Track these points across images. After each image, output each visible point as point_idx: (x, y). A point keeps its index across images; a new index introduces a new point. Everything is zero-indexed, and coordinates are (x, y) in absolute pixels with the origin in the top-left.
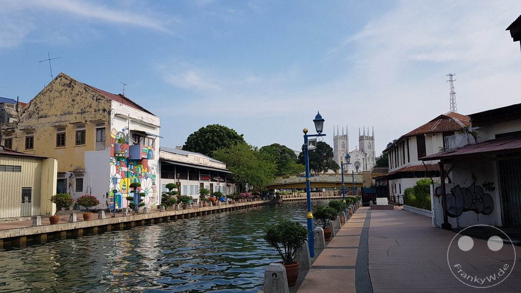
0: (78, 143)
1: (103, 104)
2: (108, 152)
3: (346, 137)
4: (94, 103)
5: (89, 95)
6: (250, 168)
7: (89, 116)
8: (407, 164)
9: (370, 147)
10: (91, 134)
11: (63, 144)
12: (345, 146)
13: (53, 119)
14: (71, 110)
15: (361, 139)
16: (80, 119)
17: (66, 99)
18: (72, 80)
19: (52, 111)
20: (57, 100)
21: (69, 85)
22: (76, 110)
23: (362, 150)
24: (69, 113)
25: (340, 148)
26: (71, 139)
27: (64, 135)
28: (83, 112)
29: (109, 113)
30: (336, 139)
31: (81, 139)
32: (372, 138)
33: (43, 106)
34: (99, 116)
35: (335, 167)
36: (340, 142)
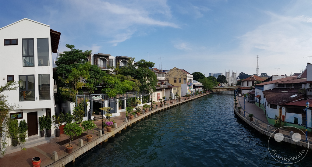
0: (179, 82)
1: (185, 74)
2: (187, 84)
3: (229, 73)
4: (183, 74)
5: (182, 72)
6: (208, 84)
7: (182, 77)
8: (245, 86)
9: (235, 76)
10: (183, 81)
11: (176, 82)
12: (229, 75)
13: (173, 77)
14: (177, 75)
15: (233, 73)
16: (180, 77)
17: (176, 73)
18: (178, 69)
19: (173, 75)
20: (174, 73)
21: (177, 70)
22: (179, 75)
23: (233, 76)
24: (177, 76)
25: (227, 76)
26: (178, 81)
27: (176, 80)
28: (180, 76)
29: (187, 76)
30: (226, 73)
31: (180, 81)
32: (236, 73)
33: (171, 74)
34: (184, 77)
35: (226, 82)
36: (227, 74)
